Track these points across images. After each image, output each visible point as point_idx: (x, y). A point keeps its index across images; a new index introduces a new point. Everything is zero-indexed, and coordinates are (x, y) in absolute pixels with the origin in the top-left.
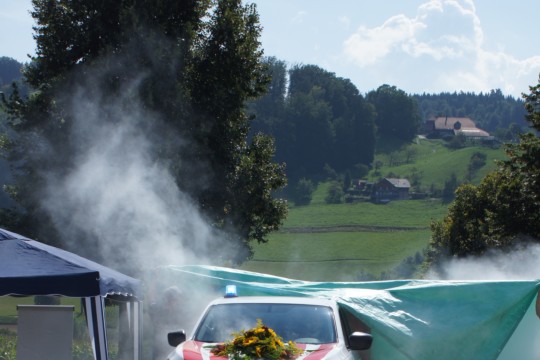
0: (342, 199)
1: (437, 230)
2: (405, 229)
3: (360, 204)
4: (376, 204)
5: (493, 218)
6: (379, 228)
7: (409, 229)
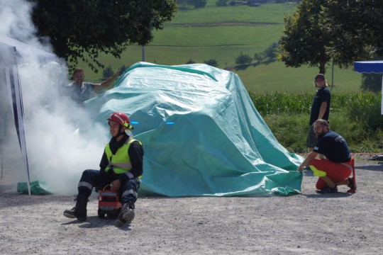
0: (227, 3)
1: (288, 21)
2: (271, 23)
3: (239, 7)
4: (251, 6)
5: (326, 11)
6: (252, 23)
7: (274, 23)
